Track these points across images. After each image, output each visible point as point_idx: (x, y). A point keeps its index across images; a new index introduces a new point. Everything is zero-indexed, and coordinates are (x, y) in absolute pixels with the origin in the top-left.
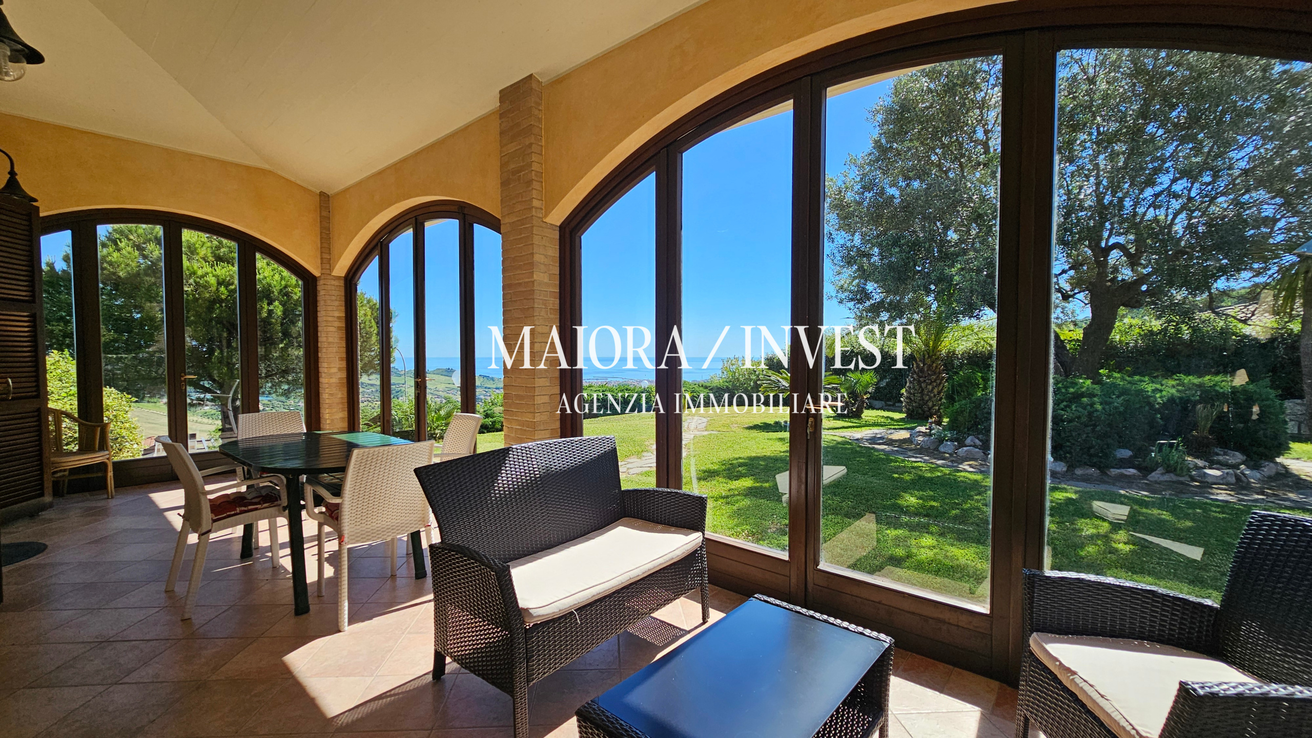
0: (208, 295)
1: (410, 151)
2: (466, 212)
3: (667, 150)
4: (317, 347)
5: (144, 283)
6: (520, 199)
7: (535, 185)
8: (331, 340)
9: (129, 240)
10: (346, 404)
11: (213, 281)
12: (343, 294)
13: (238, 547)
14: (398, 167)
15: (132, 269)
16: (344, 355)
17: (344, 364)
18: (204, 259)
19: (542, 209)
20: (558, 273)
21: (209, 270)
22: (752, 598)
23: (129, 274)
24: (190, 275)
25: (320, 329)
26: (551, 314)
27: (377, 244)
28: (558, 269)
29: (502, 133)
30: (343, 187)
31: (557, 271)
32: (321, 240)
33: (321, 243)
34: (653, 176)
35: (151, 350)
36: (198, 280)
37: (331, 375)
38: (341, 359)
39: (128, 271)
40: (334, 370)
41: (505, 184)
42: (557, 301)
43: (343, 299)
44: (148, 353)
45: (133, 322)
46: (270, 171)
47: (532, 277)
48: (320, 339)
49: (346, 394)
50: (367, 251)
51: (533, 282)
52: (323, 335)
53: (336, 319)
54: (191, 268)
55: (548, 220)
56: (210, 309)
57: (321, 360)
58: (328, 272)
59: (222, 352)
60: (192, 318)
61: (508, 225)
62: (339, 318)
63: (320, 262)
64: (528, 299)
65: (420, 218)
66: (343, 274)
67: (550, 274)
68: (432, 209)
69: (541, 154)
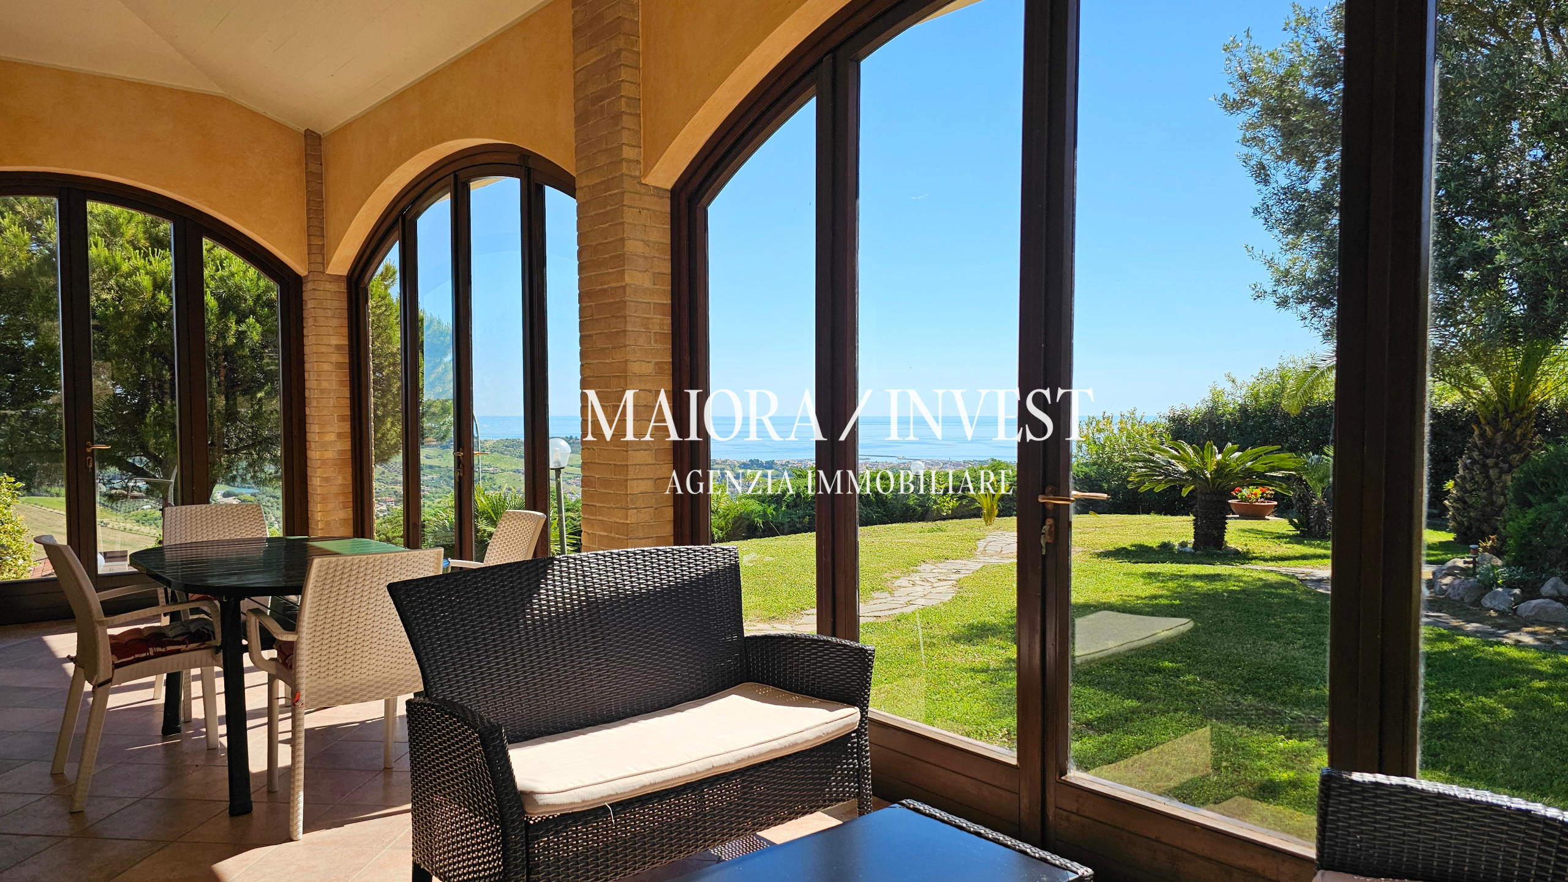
0: (138, 307)
1: (441, 60)
2: (531, 165)
3: (834, 59)
4: (304, 398)
5: (38, 288)
6: (604, 146)
7: (627, 121)
8: (325, 385)
9: (16, 213)
10: (351, 495)
11: (146, 281)
12: (345, 305)
13: (159, 718)
14: (423, 87)
15: (20, 264)
16: (347, 412)
17: (347, 427)
18: (131, 242)
19: (638, 162)
20: (669, 271)
21: (140, 262)
22: (896, 805)
23: (15, 272)
24: (110, 272)
25: (307, 366)
26: (656, 341)
27: (396, 220)
28: (668, 265)
29: (576, 31)
30: (341, 122)
31: (666, 267)
32: (308, 214)
33: (309, 219)
34: (812, 103)
35: (50, 401)
36: (122, 280)
37: (324, 446)
38: (342, 418)
39: (13, 268)
40: (332, 437)
41: (581, 119)
42: (668, 320)
43: (345, 314)
44: (45, 407)
45: (23, 353)
46: (223, 99)
47: (623, 279)
48: (308, 384)
49: (350, 478)
50: (381, 232)
51: (624, 288)
52: (312, 378)
53: (332, 350)
54: (111, 261)
55: (650, 180)
56: (142, 331)
57: (309, 420)
58: (320, 268)
59: (161, 406)
60: (114, 347)
61: (586, 189)
62: (338, 347)
63: (306, 252)
64: (617, 317)
65: (462, 175)
66: (344, 272)
67: (654, 273)
68: (480, 159)
69: (637, 68)
